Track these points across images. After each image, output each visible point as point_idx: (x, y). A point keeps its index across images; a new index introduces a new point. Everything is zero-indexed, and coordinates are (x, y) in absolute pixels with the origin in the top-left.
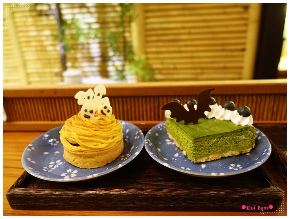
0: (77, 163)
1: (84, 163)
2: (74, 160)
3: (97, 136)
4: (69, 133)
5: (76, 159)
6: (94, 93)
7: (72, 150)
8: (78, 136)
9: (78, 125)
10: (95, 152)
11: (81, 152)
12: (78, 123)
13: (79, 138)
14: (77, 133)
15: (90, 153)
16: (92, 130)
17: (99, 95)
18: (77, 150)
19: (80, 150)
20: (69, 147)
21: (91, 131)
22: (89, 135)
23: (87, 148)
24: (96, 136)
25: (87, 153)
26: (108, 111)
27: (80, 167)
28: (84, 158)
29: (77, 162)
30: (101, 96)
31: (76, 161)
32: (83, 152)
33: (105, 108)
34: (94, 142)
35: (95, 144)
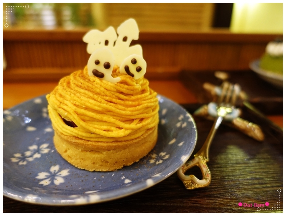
1: (82, 159)
2: (66, 151)
3: (112, 113)
4: (61, 99)
5: (69, 149)
6: (118, 35)
7: (64, 133)
8: (75, 107)
9: (80, 87)
10: (104, 142)
11: (79, 138)
12: (80, 84)
13: (76, 112)
14: (74, 102)
15: (94, 143)
16: (103, 101)
17: (125, 39)
18: (72, 133)
19: (76, 135)
20: (60, 126)
21: (100, 102)
22: (96, 108)
23: (90, 134)
24: (108, 113)
25: (90, 143)
26: (139, 70)
27: (76, 165)
28: (82, 151)
29: (70, 156)
30: (129, 41)
31: (69, 152)
32: (82, 139)
33: (134, 62)
34: (105, 124)
35: (105, 127)
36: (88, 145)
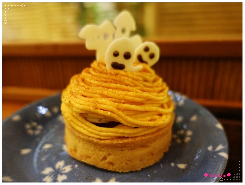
0: (111, 164)
1: (128, 160)
2: (105, 158)
3: (151, 102)
4: (92, 100)
5: (109, 154)
6: (115, 28)
7: (102, 138)
8: (116, 104)
11: (124, 138)
15: (143, 138)
16: (139, 91)
17: (123, 31)
18: (117, 135)
19: (122, 135)
20: (94, 131)
21: (137, 92)
22: (138, 99)
23: (136, 129)
24: (148, 102)
26: (152, 56)
27: (120, 169)
28: (128, 151)
29: (111, 161)
30: (128, 33)
31: (109, 159)
32: (127, 138)
34: (147, 114)
35: (149, 118)
36: (137, 141)
